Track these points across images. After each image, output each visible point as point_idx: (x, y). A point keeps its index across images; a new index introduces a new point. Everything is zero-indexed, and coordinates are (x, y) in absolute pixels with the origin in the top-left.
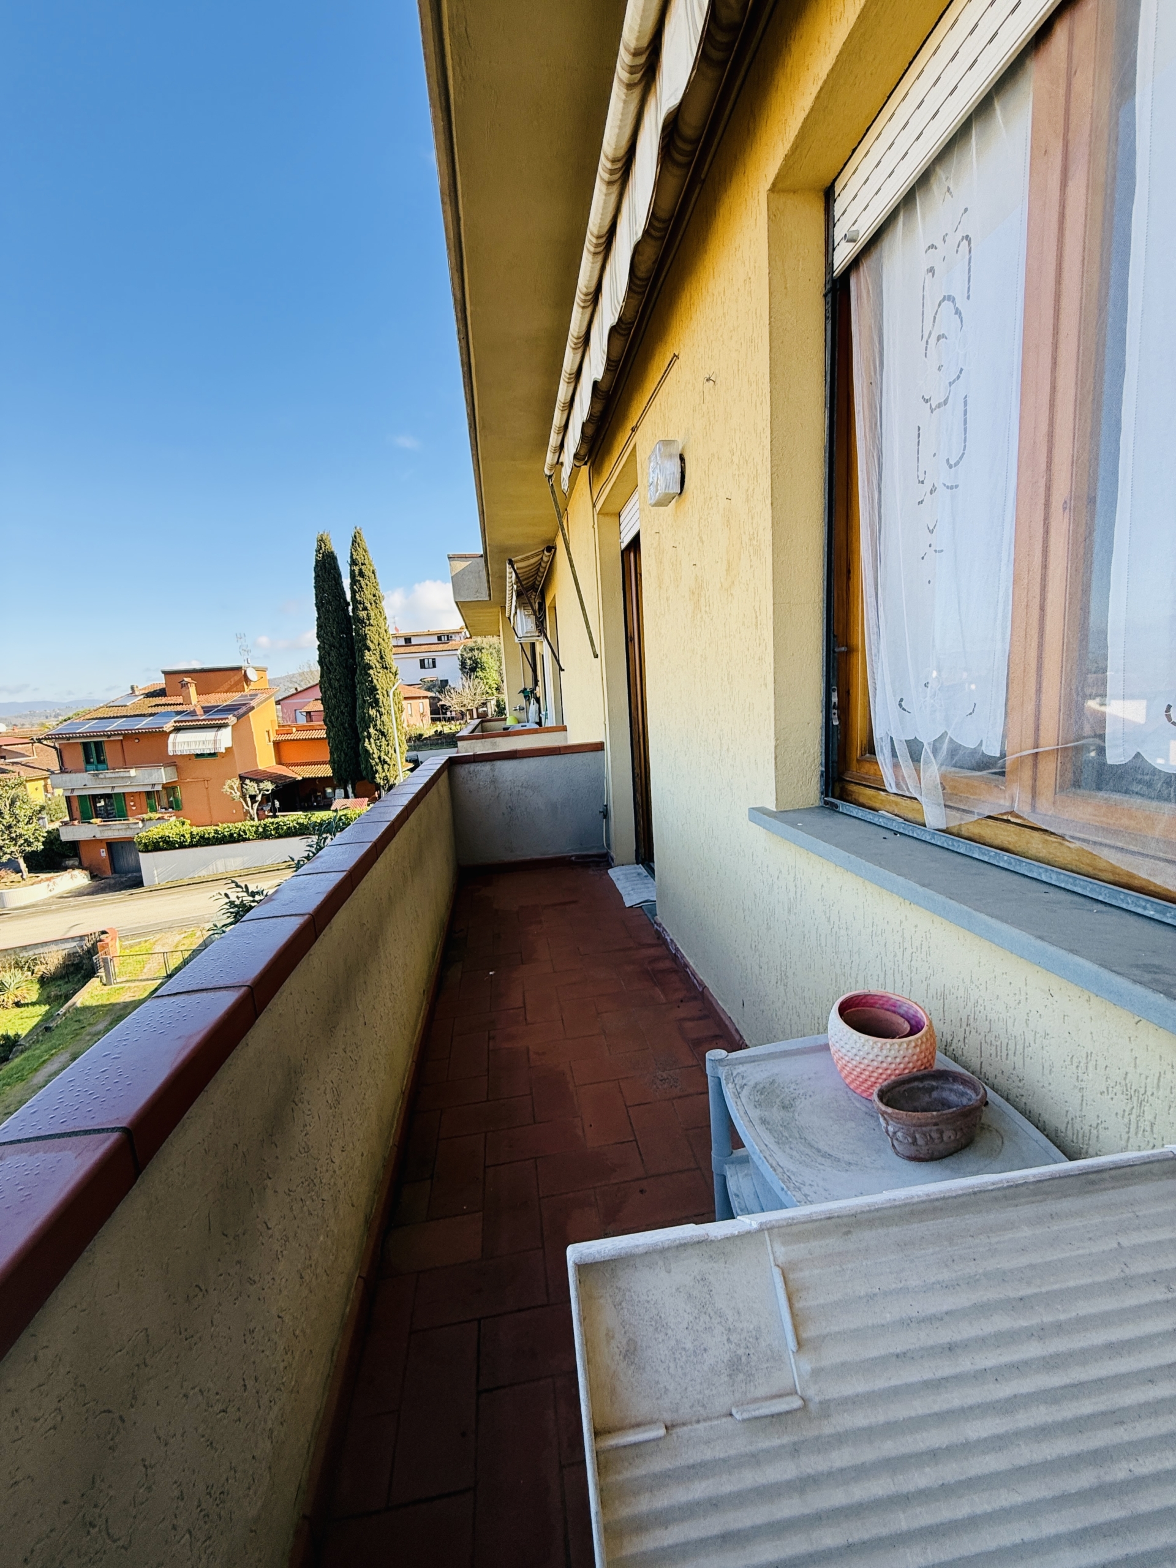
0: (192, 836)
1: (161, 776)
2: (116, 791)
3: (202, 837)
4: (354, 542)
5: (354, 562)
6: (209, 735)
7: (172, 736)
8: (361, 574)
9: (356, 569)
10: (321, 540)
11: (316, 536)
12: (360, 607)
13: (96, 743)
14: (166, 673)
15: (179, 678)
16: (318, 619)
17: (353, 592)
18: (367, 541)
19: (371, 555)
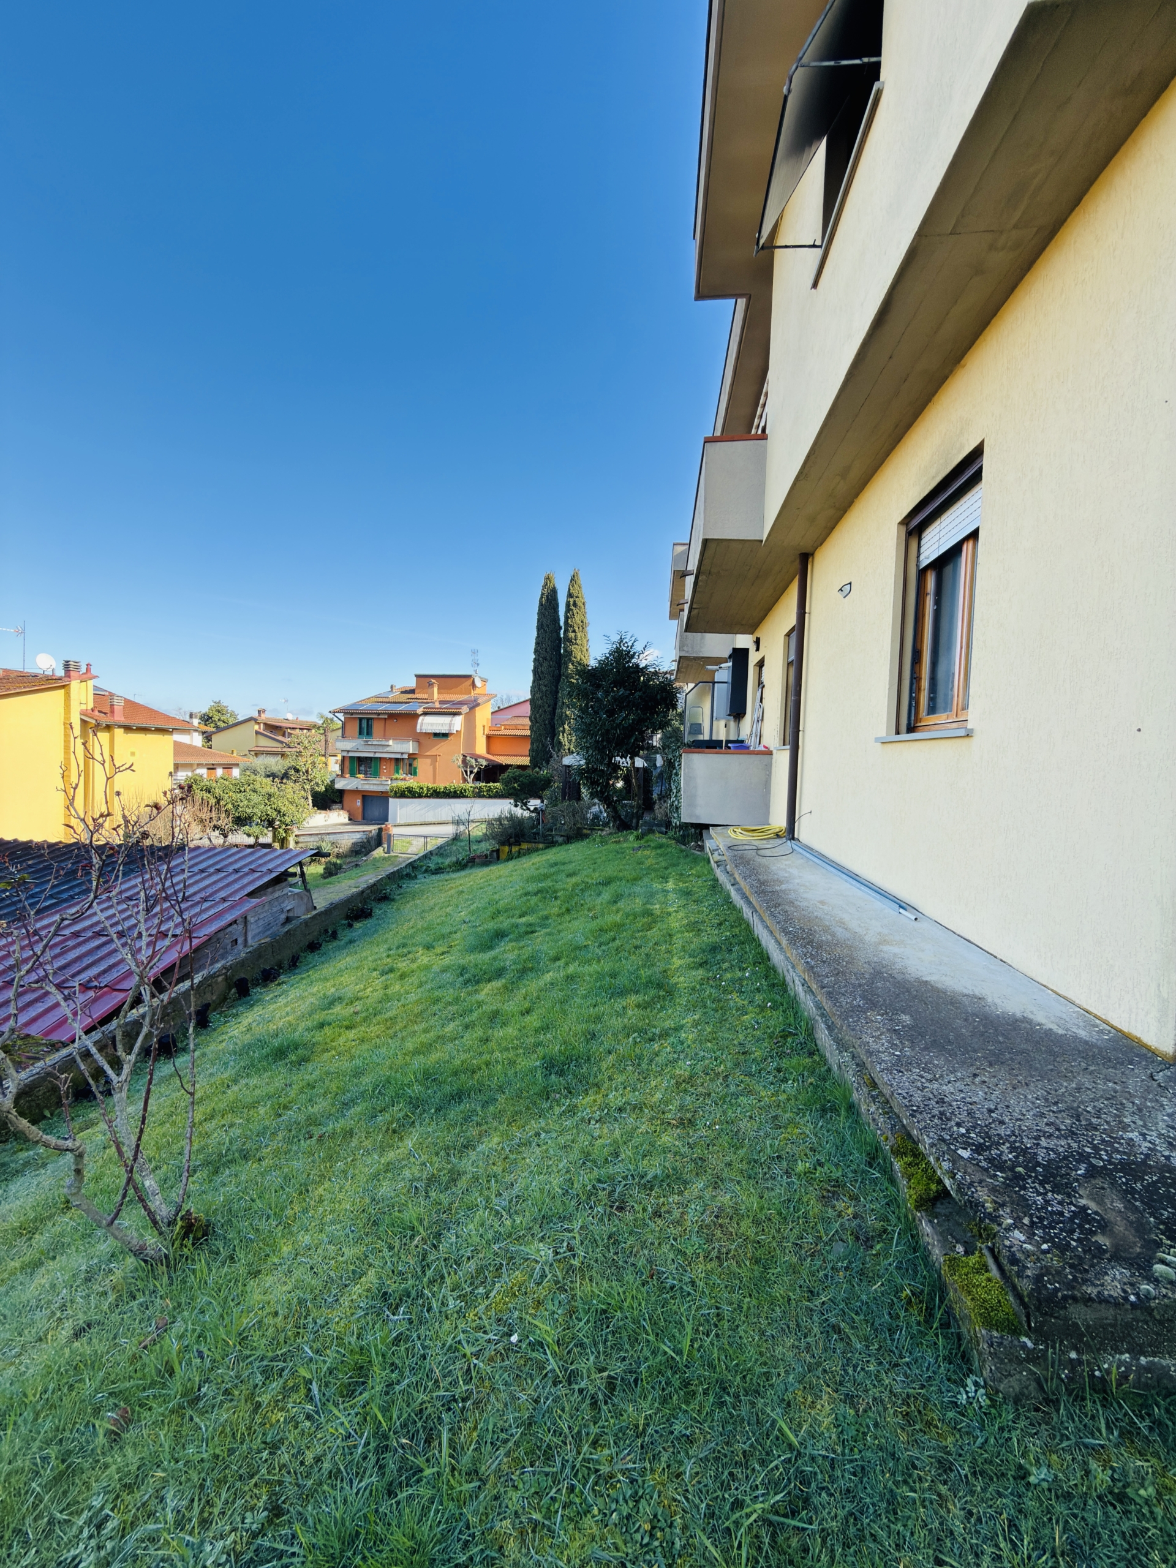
0: (428, 789)
1: (410, 747)
2: (377, 755)
3: (435, 791)
4: (572, 580)
5: (570, 595)
6: (446, 720)
7: (421, 718)
8: (575, 604)
9: (571, 600)
10: (548, 578)
11: (545, 575)
12: (571, 629)
13: (368, 719)
14: (418, 676)
15: (428, 680)
16: (538, 638)
17: (567, 618)
18: (582, 580)
19: (584, 590)
